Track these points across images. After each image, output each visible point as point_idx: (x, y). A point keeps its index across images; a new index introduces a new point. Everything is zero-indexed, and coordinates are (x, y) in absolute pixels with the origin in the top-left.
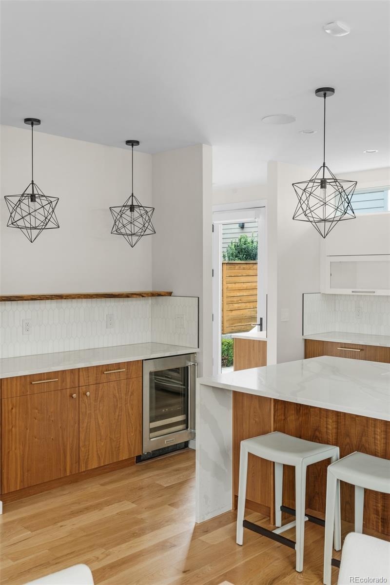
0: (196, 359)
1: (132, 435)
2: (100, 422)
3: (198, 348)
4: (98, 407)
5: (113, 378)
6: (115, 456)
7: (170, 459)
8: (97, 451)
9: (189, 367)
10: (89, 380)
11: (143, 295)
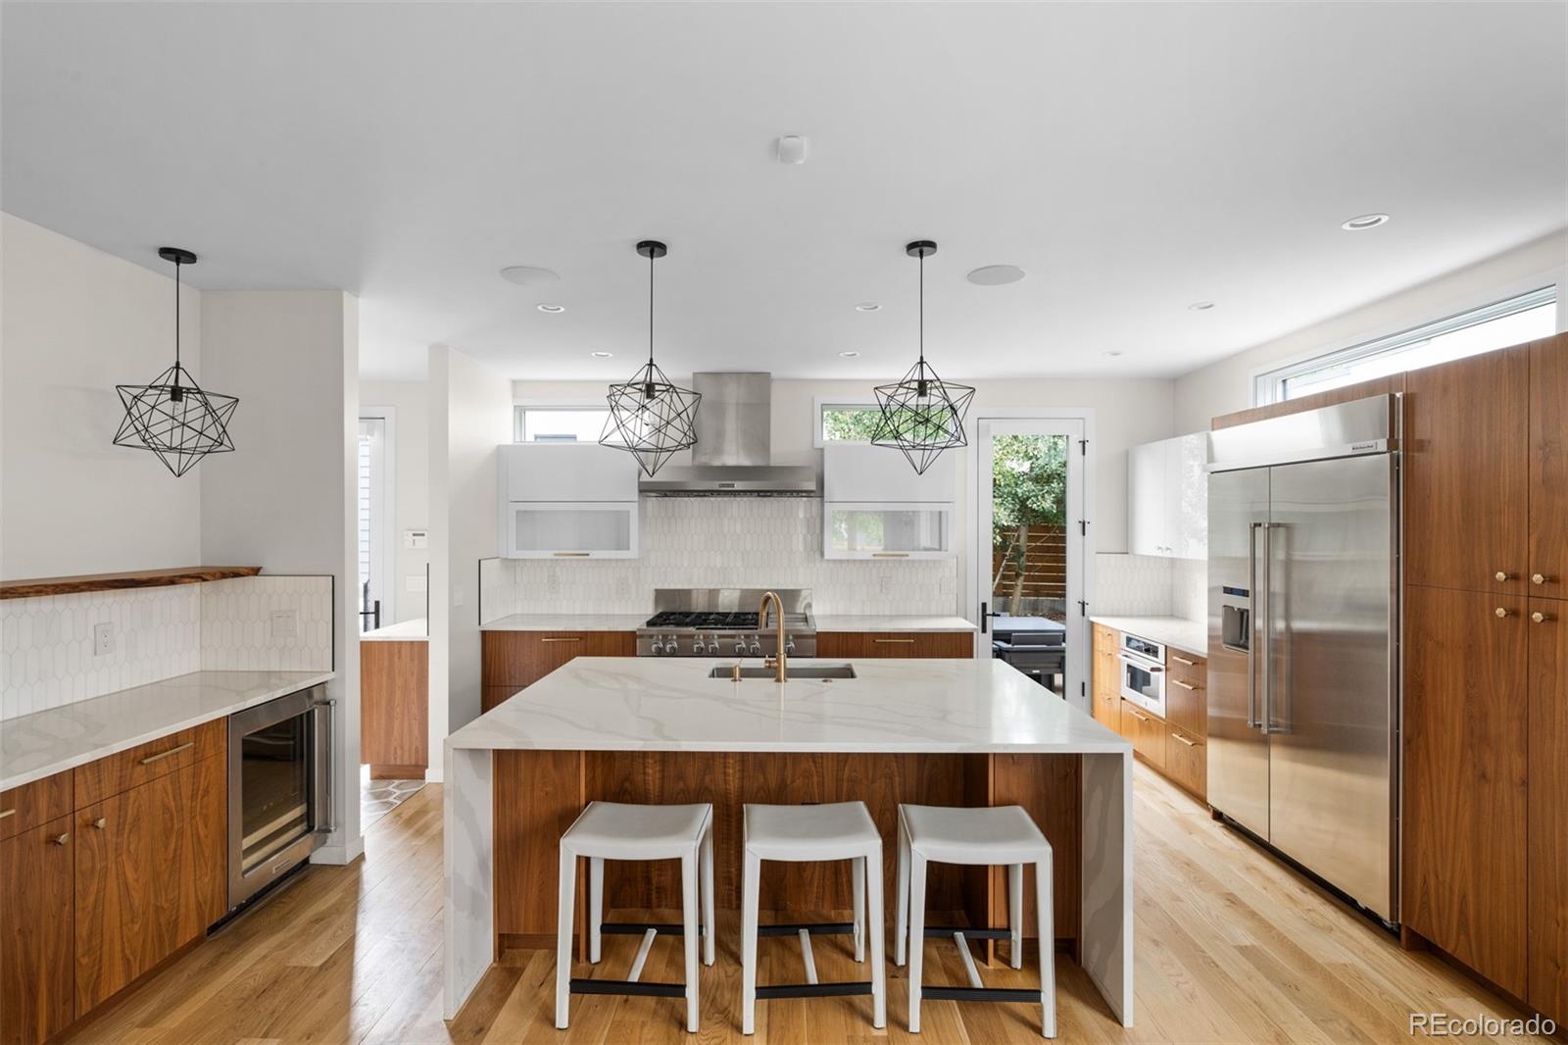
0: (328, 693)
1: (206, 880)
2: (130, 880)
3: (333, 670)
4: (125, 847)
5: (162, 768)
6: (167, 942)
7: (284, 900)
8: (123, 950)
9: (314, 711)
10: (100, 789)
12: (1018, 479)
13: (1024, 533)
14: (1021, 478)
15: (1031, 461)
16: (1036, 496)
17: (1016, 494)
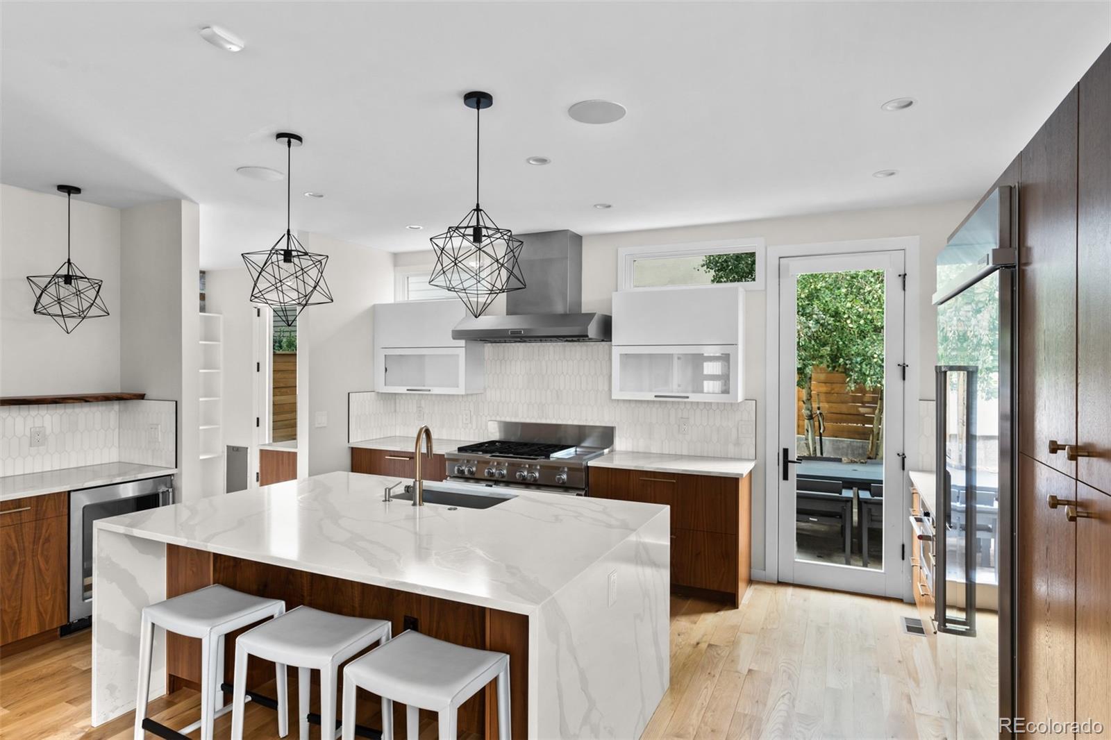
0: (174, 483)
3: (176, 467)
9: (161, 495)
11: (87, 399)
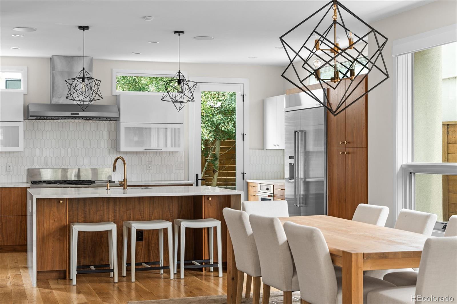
12: (214, 112)
13: (218, 145)
14: (216, 112)
15: (221, 102)
16: (224, 123)
17: (213, 121)
